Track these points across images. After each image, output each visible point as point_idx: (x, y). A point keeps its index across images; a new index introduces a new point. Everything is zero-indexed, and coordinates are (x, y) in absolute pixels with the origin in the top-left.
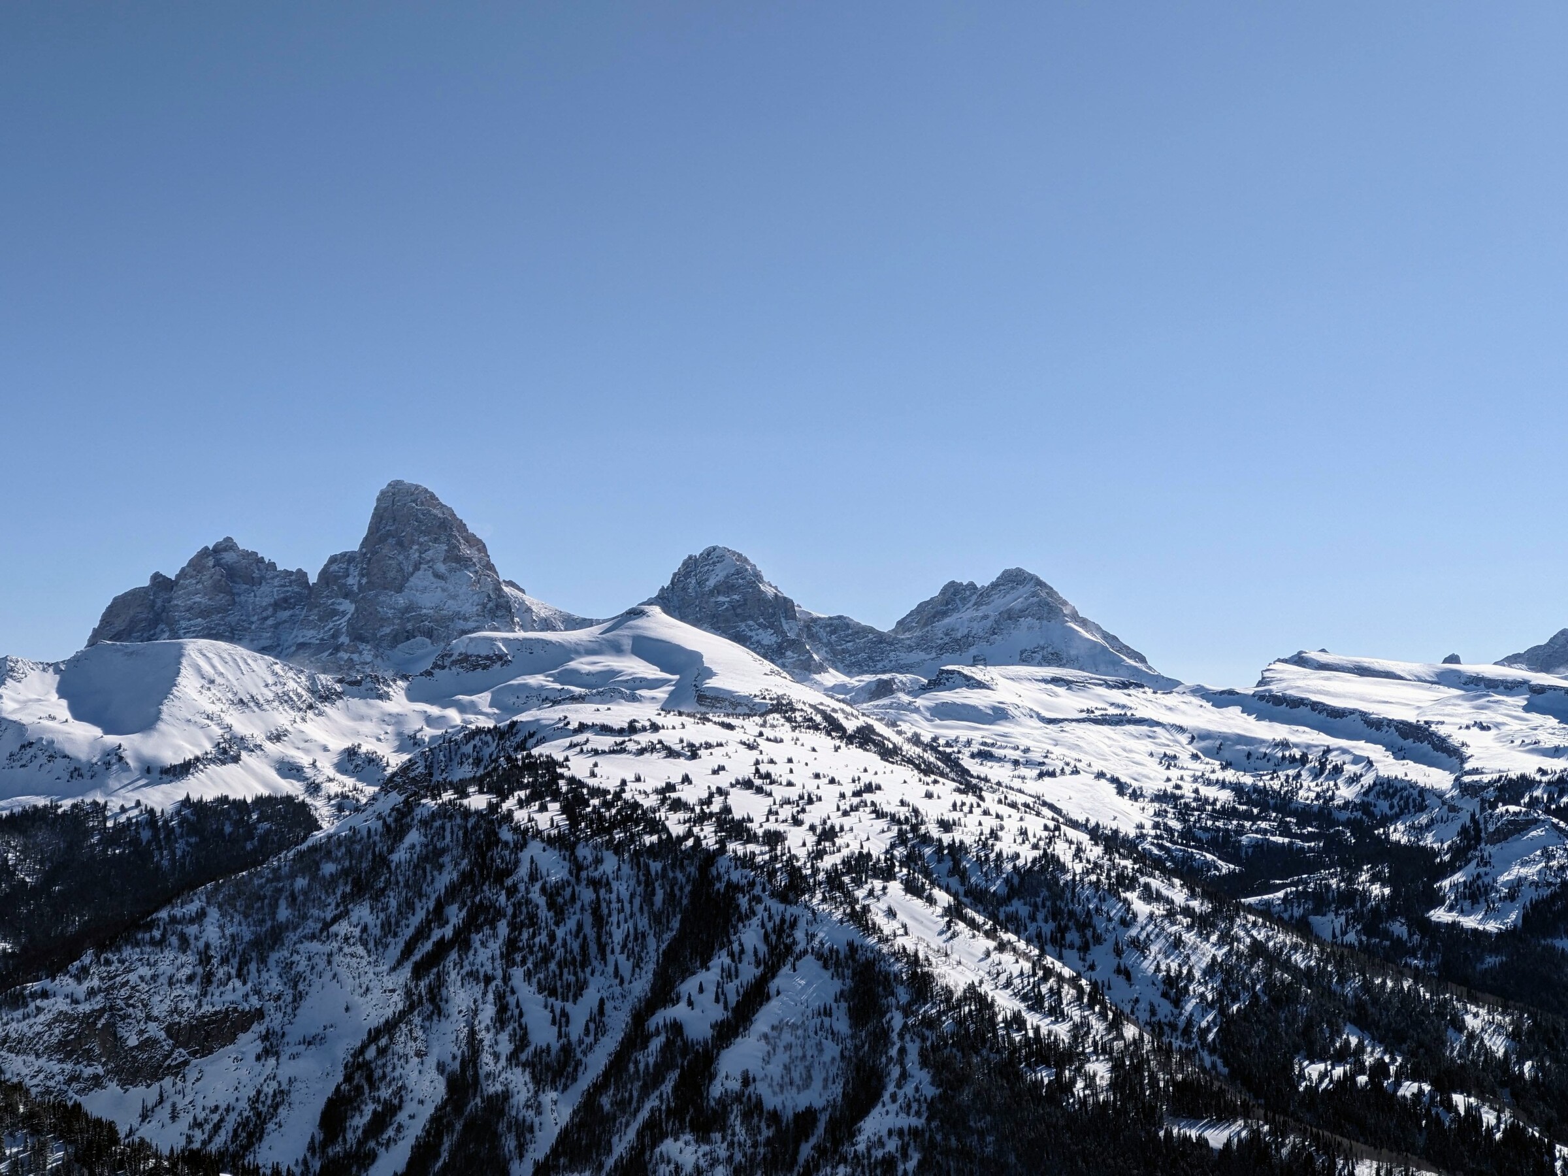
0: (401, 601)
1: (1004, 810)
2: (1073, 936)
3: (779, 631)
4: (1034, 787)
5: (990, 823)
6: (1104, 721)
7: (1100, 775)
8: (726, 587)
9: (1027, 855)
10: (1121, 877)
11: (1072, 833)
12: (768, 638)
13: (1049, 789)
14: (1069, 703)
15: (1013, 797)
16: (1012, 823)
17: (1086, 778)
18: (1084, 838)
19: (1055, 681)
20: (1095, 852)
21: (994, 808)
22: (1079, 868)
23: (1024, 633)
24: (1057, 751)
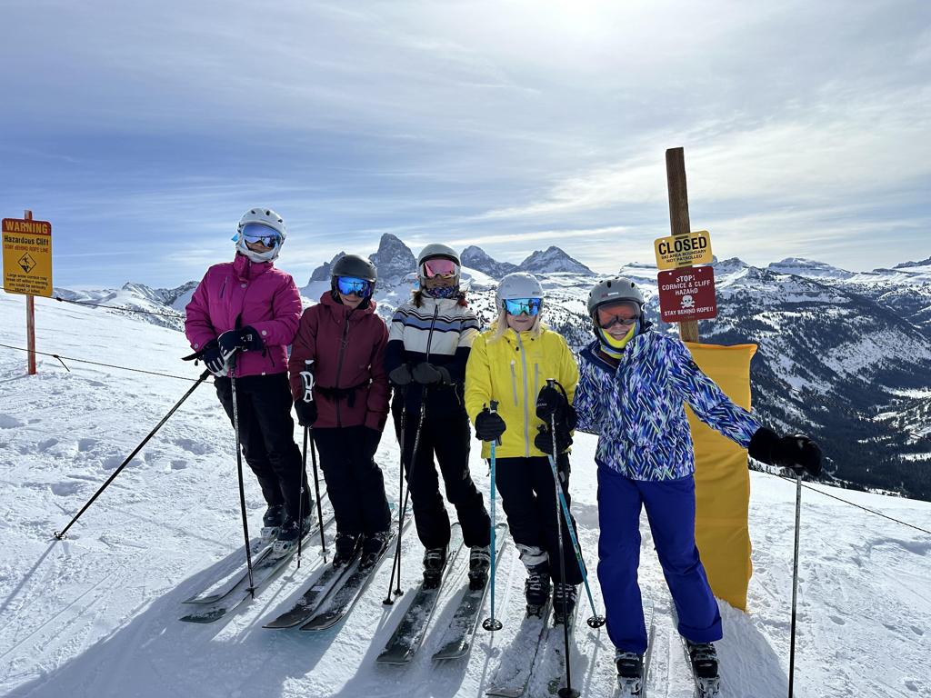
0: (389, 265)
1: (555, 311)
2: (575, 343)
3: (490, 268)
4: (561, 305)
5: (552, 315)
6: (579, 286)
7: (578, 300)
8: (476, 257)
9: (562, 323)
10: (587, 327)
11: (574, 316)
12: (488, 270)
13: (566, 305)
14: (570, 282)
15: (557, 308)
16: (558, 315)
17: (575, 301)
18: (577, 317)
19: (565, 276)
20: (580, 321)
21: (553, 311)
22: (576, 325)
23: (556, 264)
24: (567, 295)
